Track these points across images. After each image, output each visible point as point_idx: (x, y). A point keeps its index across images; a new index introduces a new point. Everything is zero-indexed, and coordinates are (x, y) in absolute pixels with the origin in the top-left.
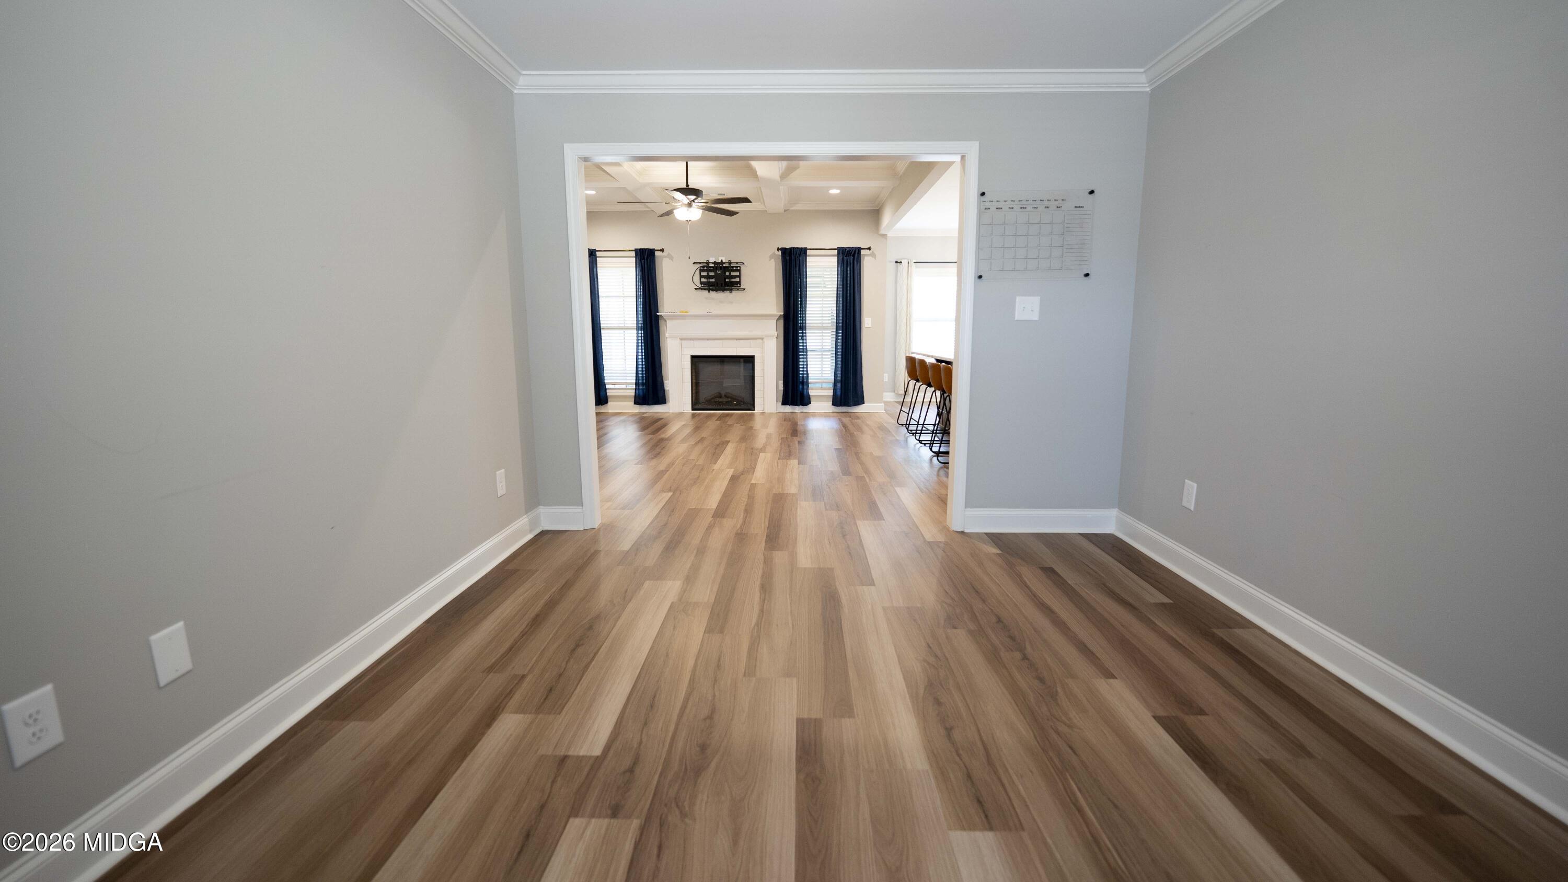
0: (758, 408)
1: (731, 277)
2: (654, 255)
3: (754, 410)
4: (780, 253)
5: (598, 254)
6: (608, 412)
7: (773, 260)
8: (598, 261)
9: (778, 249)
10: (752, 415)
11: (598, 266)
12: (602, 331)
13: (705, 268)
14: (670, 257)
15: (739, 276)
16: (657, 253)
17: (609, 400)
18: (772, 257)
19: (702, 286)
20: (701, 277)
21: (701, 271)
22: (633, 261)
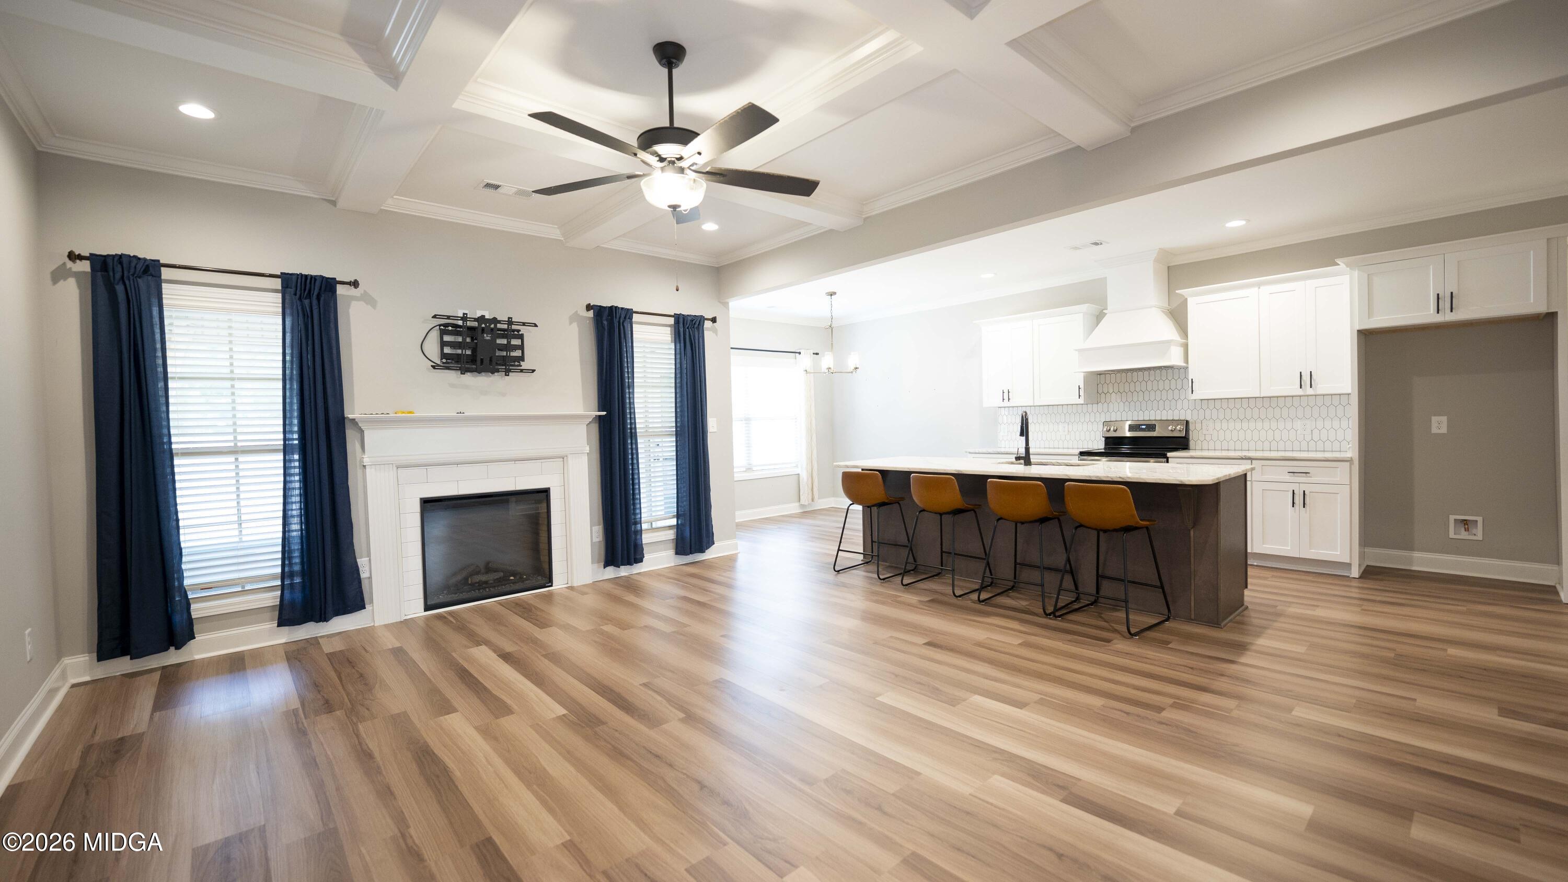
0: (559, 582)
1: (509, 348)
2: (333, 291)
3: (551, 586)
4: (591, 314)
5: (166, 273)
6: (193, 662)
7: (575, 325)
8: (164, 291)
9: (589, 307)
10: (549, 597)
11: (165, 301)
12: (177, 461)
13: (450, 328)
14: (368, 299)
15: (521, 347)
16: (340, 290)
17: (196, 628)
18: (575, 318)
19: (443, 363)
20: (443, 344)
21: (443, 333)
22: (276, 299)
